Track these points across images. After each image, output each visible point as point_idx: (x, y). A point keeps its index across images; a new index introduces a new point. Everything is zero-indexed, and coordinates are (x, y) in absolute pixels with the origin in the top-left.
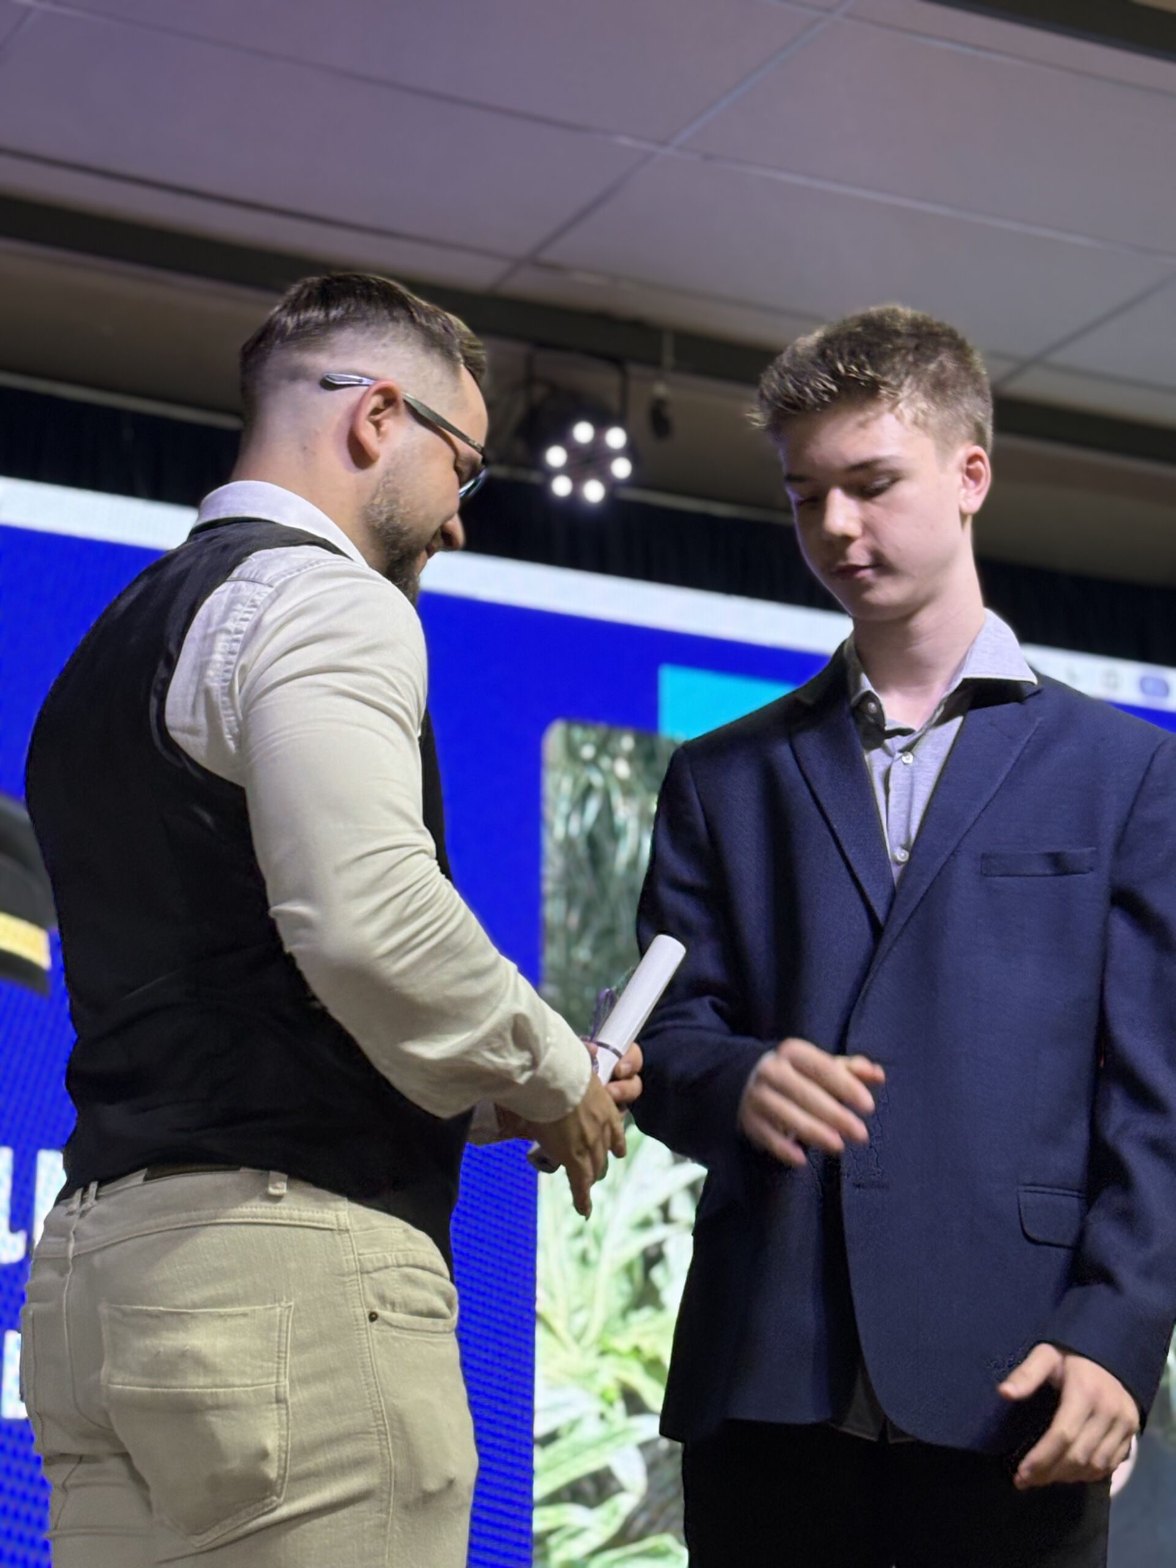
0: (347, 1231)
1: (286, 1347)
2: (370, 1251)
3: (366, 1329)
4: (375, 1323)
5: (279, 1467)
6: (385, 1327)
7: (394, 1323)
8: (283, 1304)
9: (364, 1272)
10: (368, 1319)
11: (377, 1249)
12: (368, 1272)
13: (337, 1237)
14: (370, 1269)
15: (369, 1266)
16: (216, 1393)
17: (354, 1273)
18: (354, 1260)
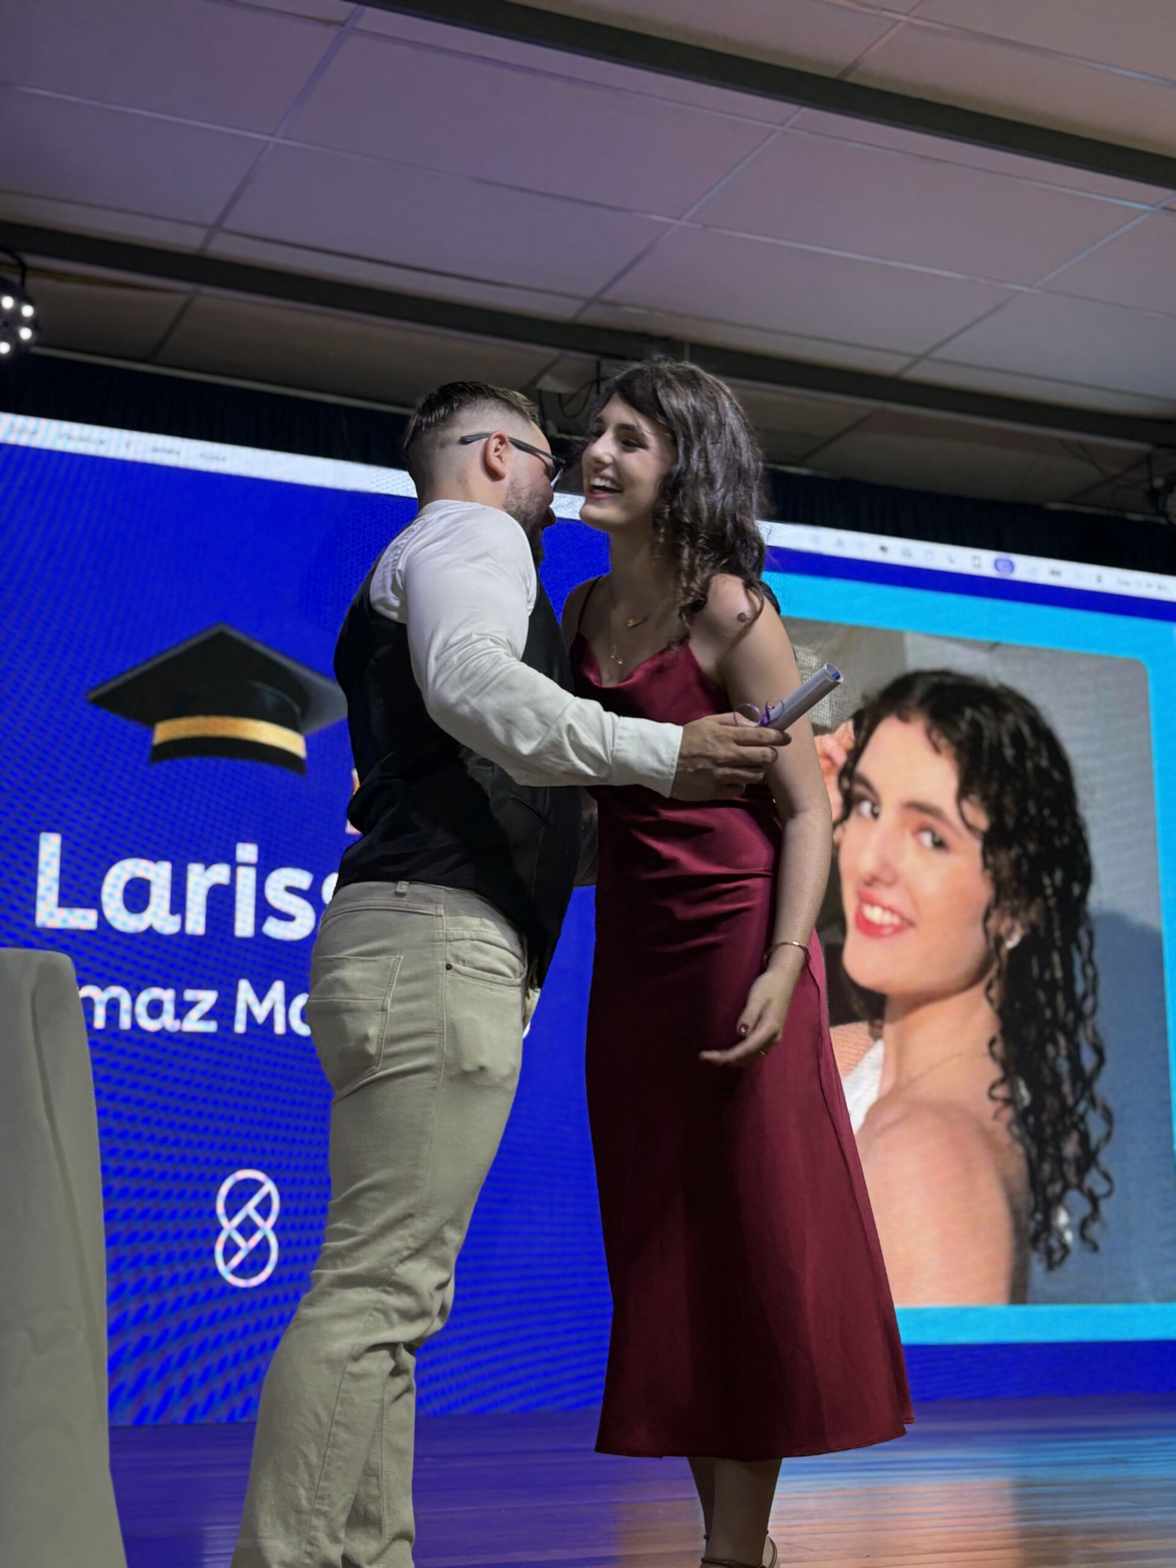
0: (441, 916)
1: (394, 981)
2: (454, 929)
3: (442, 974)
4: (449, 972)
5: (377, 1048)
6: (458, 975)
7: (463, 972)
8: (397, 956)
9: (446, 941)
10: (445, 969)
11: (458, 928)
12: (450, 941)
14: (452, 940)
15: (451, 937)
17: (442, 940)
18: (443, 933)
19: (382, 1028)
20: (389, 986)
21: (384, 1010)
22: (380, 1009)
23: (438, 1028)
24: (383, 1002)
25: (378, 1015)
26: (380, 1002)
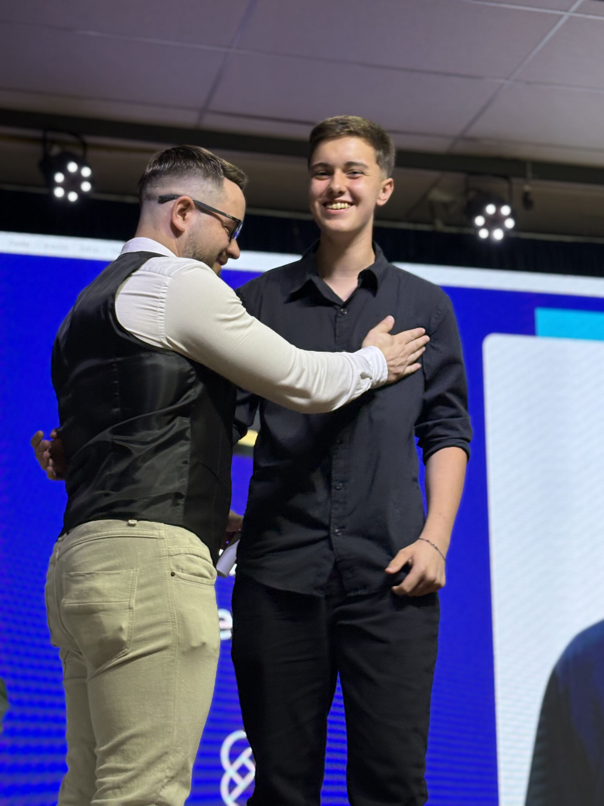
0: (163, 538)
1: (135, 587)
2: (173, 547)
3: (169, 579)
4: (173, 578)
5: (128, 636)
6: (179, 579)
7: (182, 577)
8: (135, 569)
9: (170, 556)
10: (170, 575)
11: (176, 546)
12: (172, 556)
13: (159, 541)
14: (173, 555)
15: (172, 553)
16: (104, 605)
17: (166, 556)
18: (166, 551)
19: (130, 621)
20: (131, 591)
21: (130, 608)
22: (127, 608)
23: (170, 618)
24: (129, 603)
25: (126, 612)
26: (128, 604)
